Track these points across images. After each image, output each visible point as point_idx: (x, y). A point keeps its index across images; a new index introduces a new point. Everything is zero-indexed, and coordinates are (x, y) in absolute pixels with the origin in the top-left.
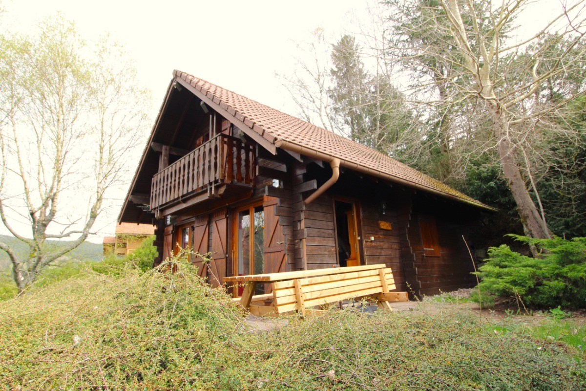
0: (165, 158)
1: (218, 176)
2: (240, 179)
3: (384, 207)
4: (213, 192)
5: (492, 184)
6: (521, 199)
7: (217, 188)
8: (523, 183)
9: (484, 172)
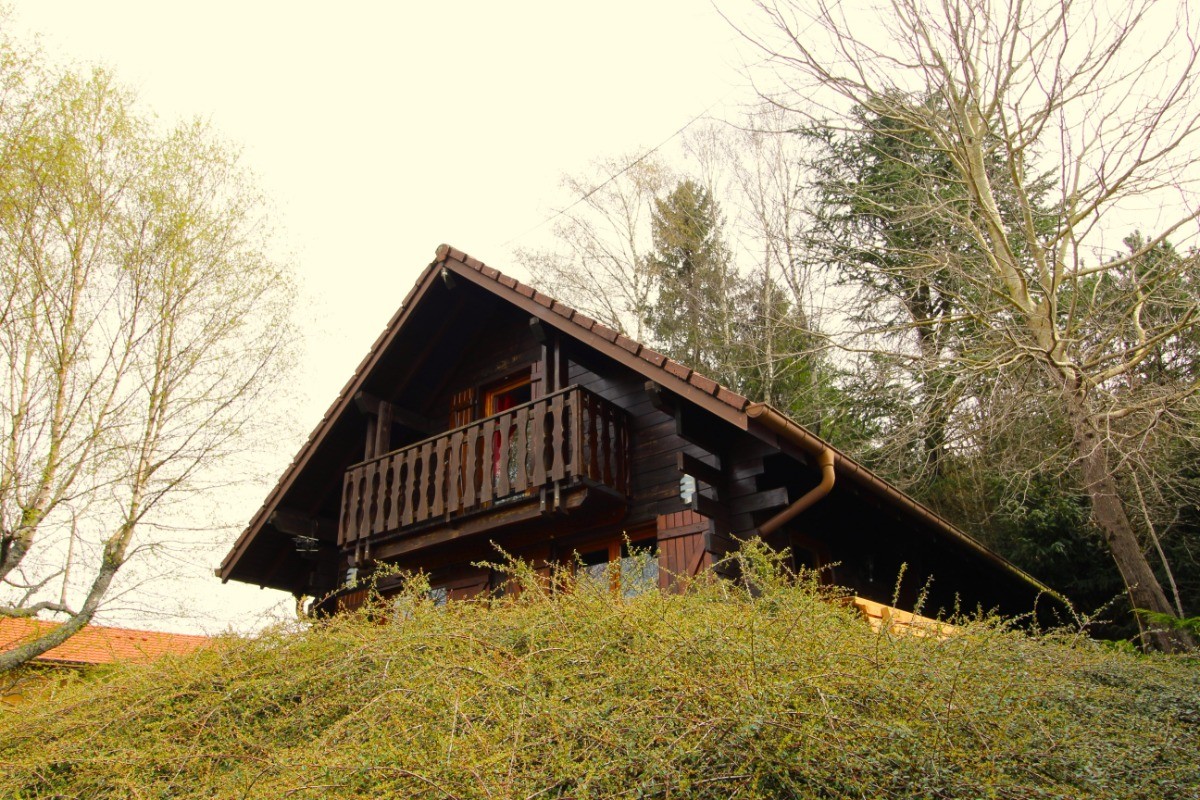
0: (385, 429)
1: (574, 468)
2: (609, 481)
3: (871, 566)
4: (557, 502)
5: (1059, 546)
6: (1133, 570)
7: (564, 495)
8: (1133, 538)
9: (1040, 520)
